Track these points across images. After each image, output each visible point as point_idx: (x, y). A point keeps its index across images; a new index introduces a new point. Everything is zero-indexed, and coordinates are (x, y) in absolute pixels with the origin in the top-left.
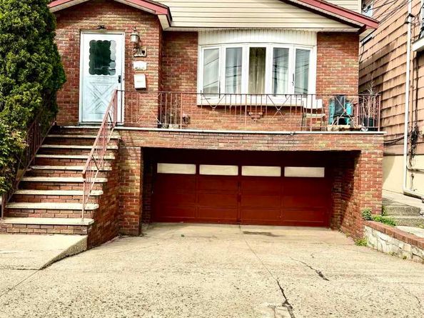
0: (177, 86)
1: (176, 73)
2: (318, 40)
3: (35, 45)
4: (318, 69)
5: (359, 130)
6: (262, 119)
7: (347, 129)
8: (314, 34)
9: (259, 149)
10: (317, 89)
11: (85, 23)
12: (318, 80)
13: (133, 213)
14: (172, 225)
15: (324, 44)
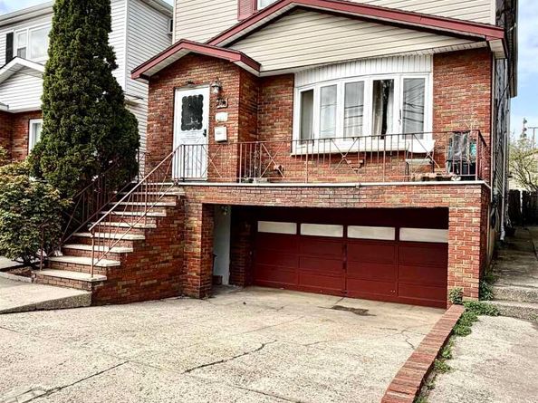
0: (272, 136)
1: (271, 121)
2: (434, 65)
3: (88, 108)
4: (435, 101)
5: (449, 179)
6: (363, 168)
7: (432, 179)
8: (428, 57)
9: (319, 206)
10: (434, 127)
11: (178, 80)
12: (436, 116)
13: (194, 274)
14: (265, 291)
15: (441, 69)
